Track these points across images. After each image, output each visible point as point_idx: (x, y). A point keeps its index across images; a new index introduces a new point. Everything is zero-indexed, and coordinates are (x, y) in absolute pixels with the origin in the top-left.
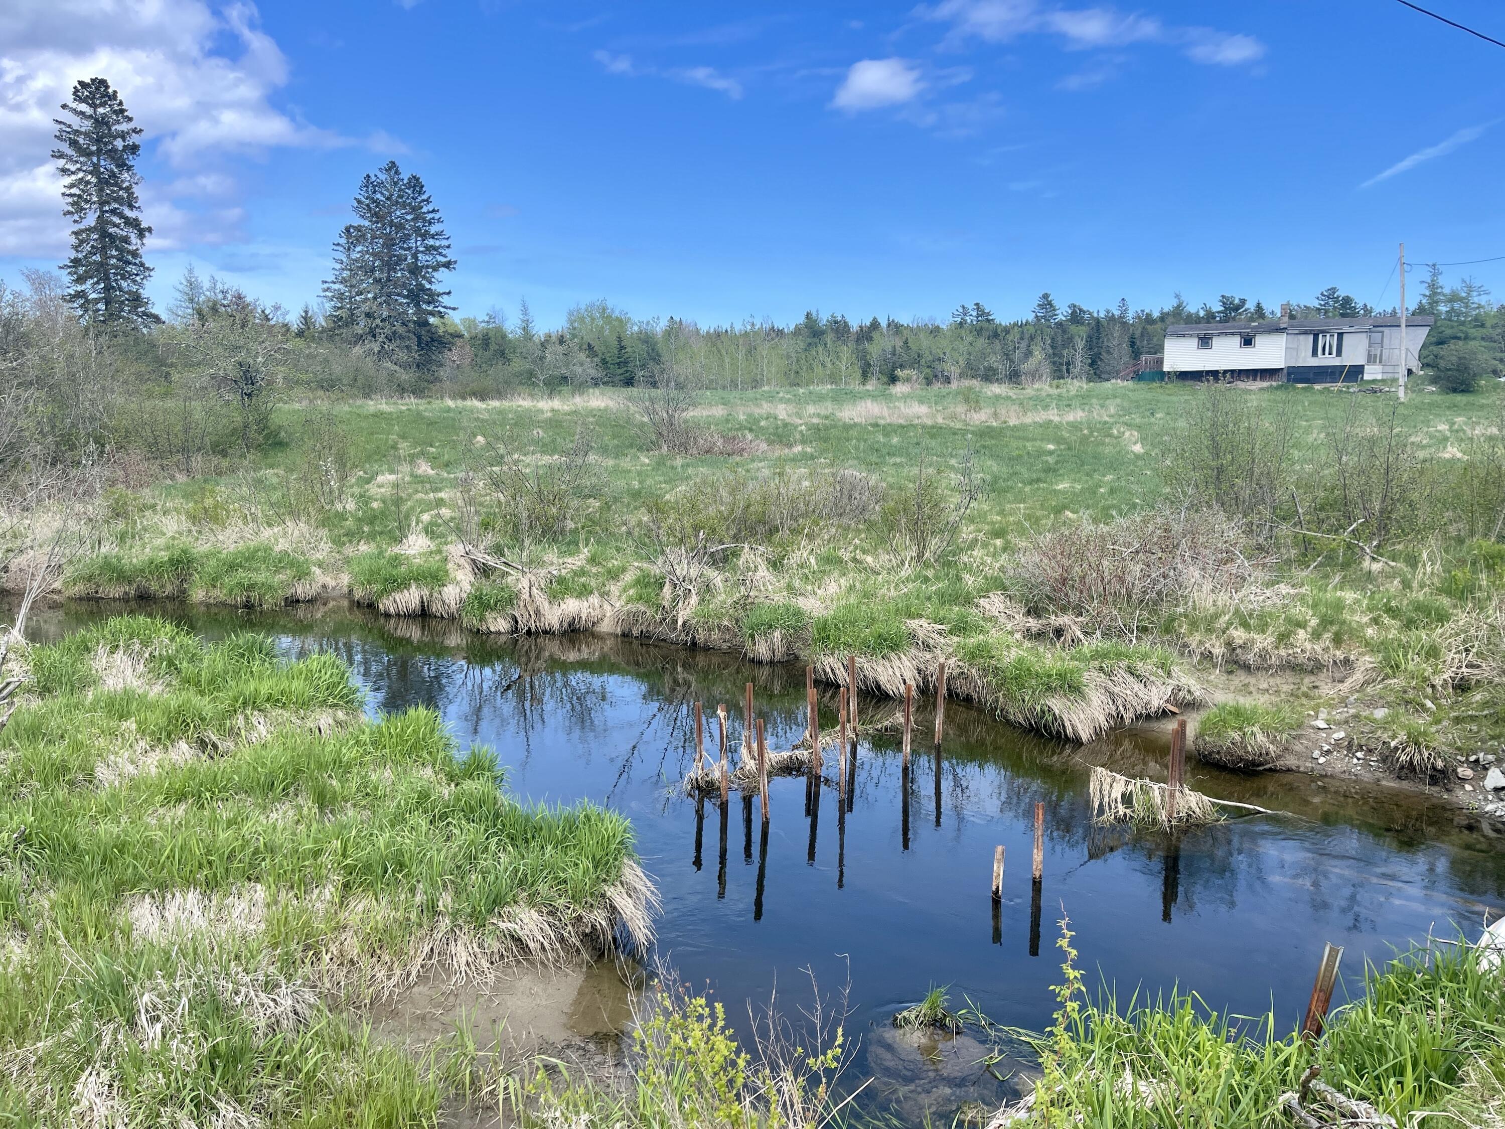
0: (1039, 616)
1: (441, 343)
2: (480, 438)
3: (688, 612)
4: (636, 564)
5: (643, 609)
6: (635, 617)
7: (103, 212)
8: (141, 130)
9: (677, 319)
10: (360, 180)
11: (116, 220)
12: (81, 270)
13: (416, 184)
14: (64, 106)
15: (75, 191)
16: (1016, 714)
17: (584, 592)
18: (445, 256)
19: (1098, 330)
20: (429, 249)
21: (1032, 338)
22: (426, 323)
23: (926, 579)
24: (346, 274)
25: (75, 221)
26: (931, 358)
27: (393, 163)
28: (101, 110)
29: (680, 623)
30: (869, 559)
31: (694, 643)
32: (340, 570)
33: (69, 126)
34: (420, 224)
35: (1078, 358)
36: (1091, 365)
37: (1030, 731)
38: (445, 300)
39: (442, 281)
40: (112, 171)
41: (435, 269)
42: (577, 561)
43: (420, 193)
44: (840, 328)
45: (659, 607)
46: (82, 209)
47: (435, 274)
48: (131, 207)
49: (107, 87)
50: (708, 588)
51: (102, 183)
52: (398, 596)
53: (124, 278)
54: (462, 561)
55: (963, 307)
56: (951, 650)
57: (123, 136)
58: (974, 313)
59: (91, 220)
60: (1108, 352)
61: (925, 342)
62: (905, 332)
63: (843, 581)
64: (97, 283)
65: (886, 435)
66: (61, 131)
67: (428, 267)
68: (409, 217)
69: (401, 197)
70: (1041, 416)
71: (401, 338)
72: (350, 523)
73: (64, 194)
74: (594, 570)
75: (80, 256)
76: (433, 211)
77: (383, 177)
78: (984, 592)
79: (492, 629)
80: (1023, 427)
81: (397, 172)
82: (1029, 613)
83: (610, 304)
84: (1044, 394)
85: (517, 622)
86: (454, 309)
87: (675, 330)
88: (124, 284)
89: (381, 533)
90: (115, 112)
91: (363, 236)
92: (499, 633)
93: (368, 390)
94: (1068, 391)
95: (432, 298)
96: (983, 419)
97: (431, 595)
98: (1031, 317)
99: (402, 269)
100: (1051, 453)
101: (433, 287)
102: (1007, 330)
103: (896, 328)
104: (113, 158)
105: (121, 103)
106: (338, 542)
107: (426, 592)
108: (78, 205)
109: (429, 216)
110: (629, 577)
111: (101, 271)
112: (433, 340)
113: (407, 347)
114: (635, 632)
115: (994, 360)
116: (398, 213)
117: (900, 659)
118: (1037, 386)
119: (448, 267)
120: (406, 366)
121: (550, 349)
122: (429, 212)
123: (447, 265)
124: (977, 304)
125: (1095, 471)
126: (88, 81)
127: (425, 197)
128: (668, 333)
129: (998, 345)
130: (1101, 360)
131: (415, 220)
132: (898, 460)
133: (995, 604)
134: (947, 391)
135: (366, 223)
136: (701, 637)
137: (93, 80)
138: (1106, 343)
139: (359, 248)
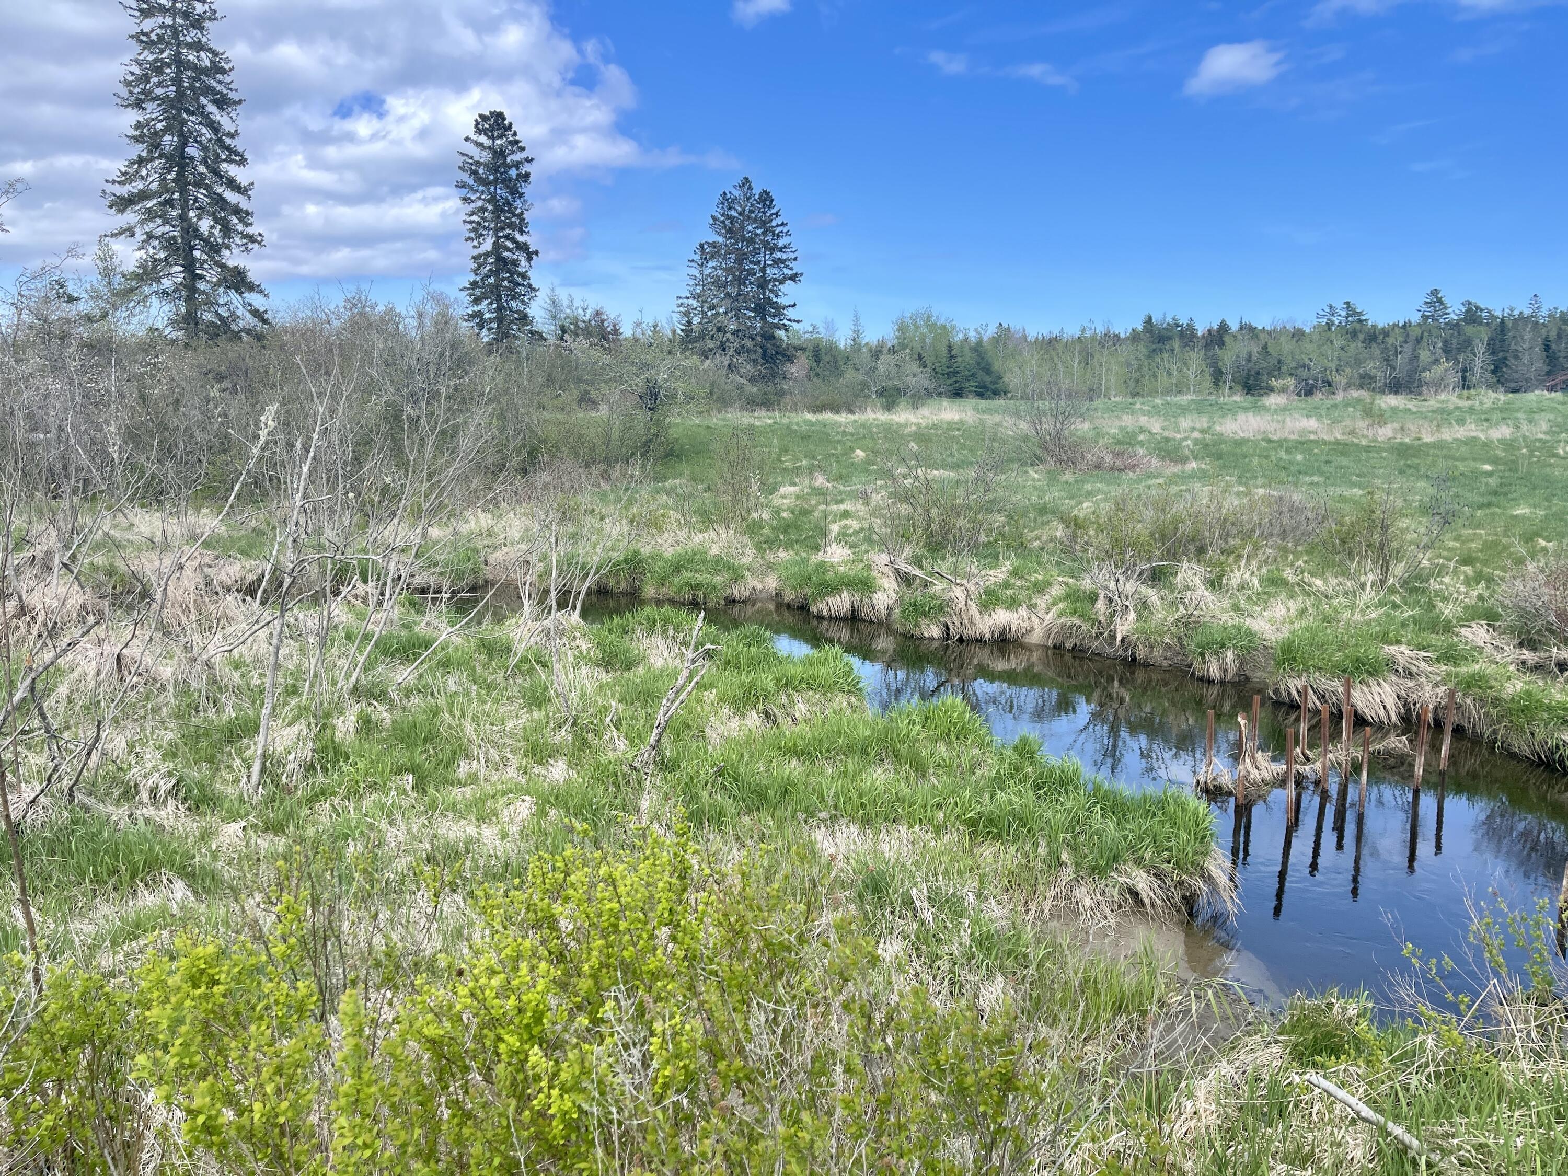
0: (1534, 649)
1: (784, 355)
2: (860, 453)
3: (1125, 628)
4: (1060, 579)
5: (1078, 623)
6: (1066, 631)
7: (498, 238)
8: (532, 159)
9: (1005, 325)
10: (717, 198)
11: (509, 244)
12: (478, 292)
13: (766, 198)
14: (467, 139)
15: (475, 218)
16: (1520, 745)
17: (1013, 604)
18: (791, 269)
19: (1502, 331)
20: (777, 262)
21: (1419, 340)
22: (773, 337)
23: (1395, 606)
24: (698, 290)
25: (474, 247)
26: (1294, 364)
27: (746, 179)
28: (498, 142)
29: (1119, 638)
30: (1318, 582)
31: (1134, 659)
32: (764, 575)
33: (472, 158)
34: (769, 238)
35: (1478, 363)
36: (1494, 372)
37: (1539, 766)
38: (790, 313)
39: (788, 293)
40: (507, 199)
41: (782, 282)
42: (998, 575)
43: (769, 207)
44: (1187, 335)
45: (1095, 621)
46: (481, 235)
47: (781, 287)
48: (522, 232)
49: (504, 119)
50: (1144, 605)
51: (498, 210)
52: (830, 600)
53: (514, 298)
54: (886, 570)
55: (1331, 306)
56: (1439, 678)
57: (517, 165)
58: (1344, 313)
59: (488, 245)
60: (1516, 357)
61: (1287, 346)
62: (1262, 336)
63: (1291, 603)
64: (491, 304)
65: (1288, 451)
66: (465, 162)
67: (775, 280)
68: (759, 231)
69: (751, 211)
70: (1461, 433)
71: (748, 351)
72: (767, 530)
73: (465, 221)
74: (1018, 583)
75: (478, 278)
76: (782, 224)
77: (736, 193)
78: (1465, 622)
79: (926, 635)
80: (1440, 445)
81: (750, 188)
82: (1521, 645)
83: (935, 312)
84: (1451, 407)
85: (948, 629)
86: (798, 322)
87: (1003, 336)
88: (514, 304)
89: (797, 541)
90: (511, 143)
91: (718, 252)
92: (932, 639)
93: (723, 402)
94: (1481, 403)
95: (779, 310)
96: (1390, 434)
97: (862, 601)
98: (1416, 318)
99: (751, 283)
100: (1490, 474)
101: (779, 301)
102: (1386, 333)
103: (1249, 330)
104: (508, 187)
105: (515, 134)
106: (758, 547)
107: (857, 597)
108: (477, 231)
109: (778, 230)
110: (1056, 591)
111: (494, 292)
112: (777, 353)
113: (754, 361)
114: (1068, 645)
115: (1372, 366)
116: (750, 228)
117: (1379, 684)
118: (1442, 396)
119: (794, 280)
120: (752, 379)
121: (883, 358)
122: (778, 226)
123: (793, 278)
124: (1347, 303)
125: (1554, 495)
126: (487, 114)
127: (774, 211)
128: (996, 340)
129: (1376, 350)
130: (1507, 366)
131: (764, 233)
132: (1316, 479)
133: (1478, 634)
134: (1331, 402)
135: (721, 240)
136: (1142, 653)
137: (492, 113)
138: (1513, 347)
139: (711, 264)
